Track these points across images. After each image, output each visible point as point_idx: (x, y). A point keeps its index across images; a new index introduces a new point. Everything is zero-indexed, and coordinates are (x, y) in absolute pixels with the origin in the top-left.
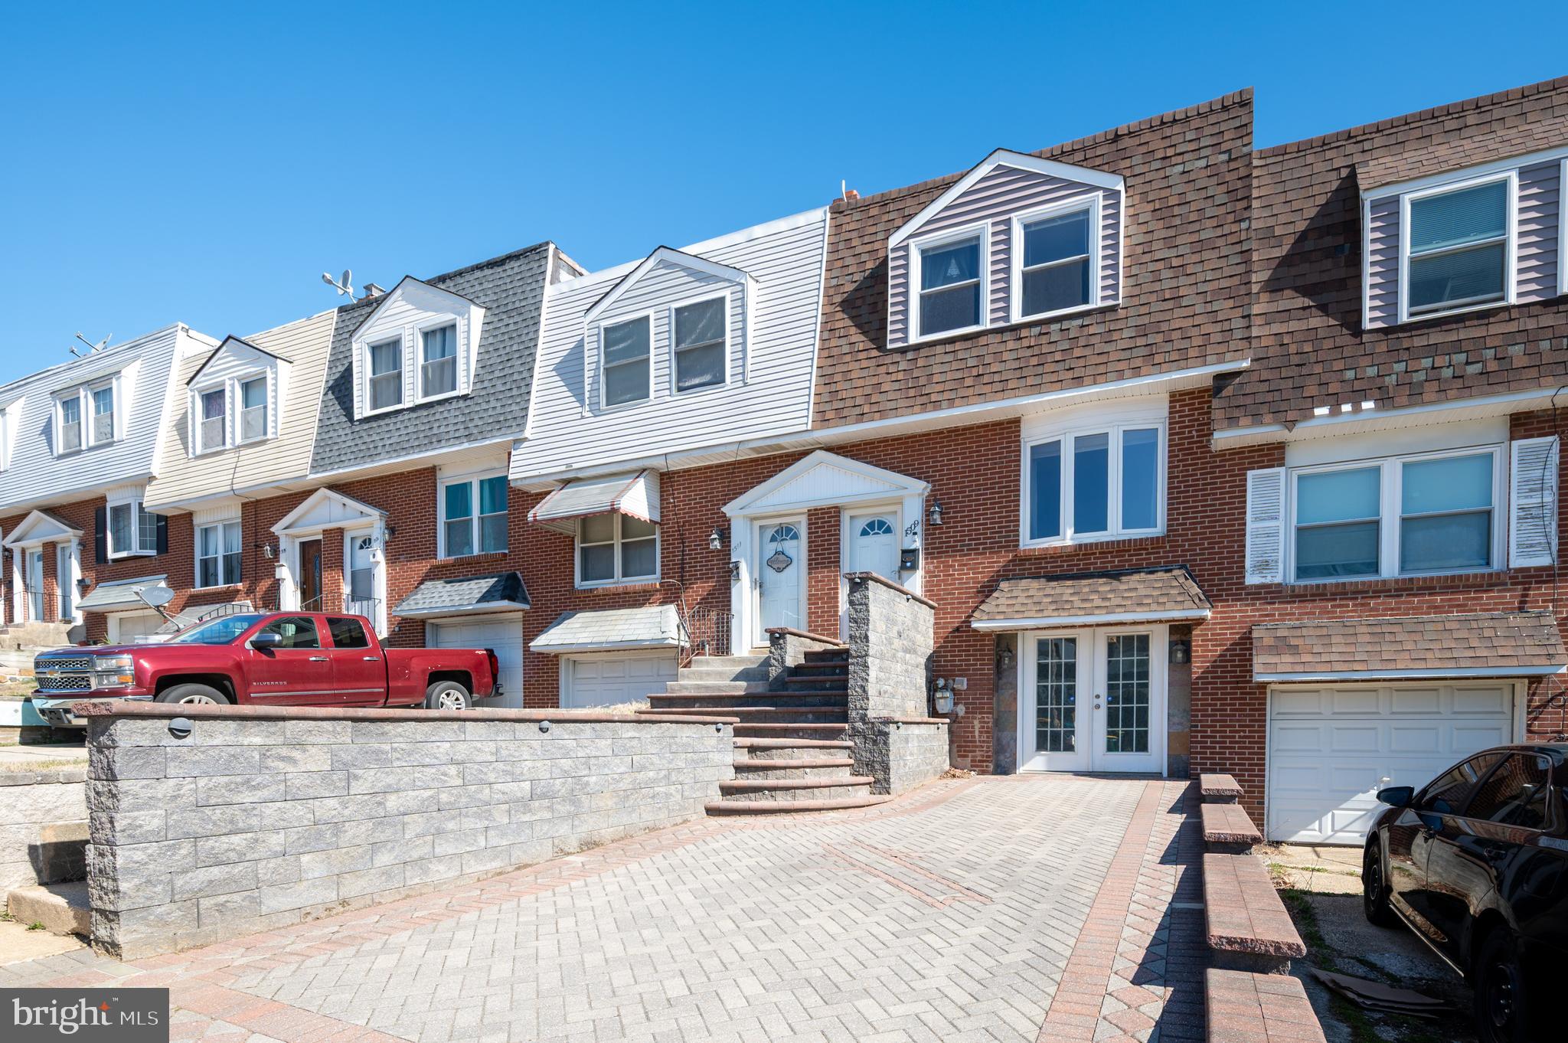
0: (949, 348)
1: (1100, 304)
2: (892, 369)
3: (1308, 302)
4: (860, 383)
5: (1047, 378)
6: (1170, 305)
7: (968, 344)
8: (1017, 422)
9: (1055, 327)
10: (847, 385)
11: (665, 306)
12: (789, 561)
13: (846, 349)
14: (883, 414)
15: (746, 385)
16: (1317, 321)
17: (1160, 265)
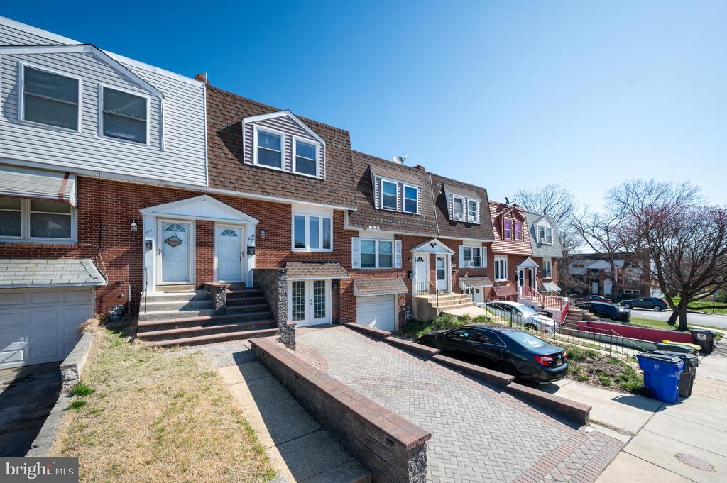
0: (270, 173)
1: (319, 178)
2: (247, 172)
3: (363, 196)
4: (231, 173)
5: (306, 197)
6: (337, 185)
7: (278, 174)
8: (290, 205)
9: (306, 179)
10: (226, 172)
11: (97, 82)
12: (180, 242)
13: (223, 155)
14: (245, 191)
15: (162, 150)
16: (367, 203)
17: (333, 172)
